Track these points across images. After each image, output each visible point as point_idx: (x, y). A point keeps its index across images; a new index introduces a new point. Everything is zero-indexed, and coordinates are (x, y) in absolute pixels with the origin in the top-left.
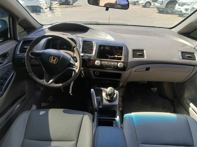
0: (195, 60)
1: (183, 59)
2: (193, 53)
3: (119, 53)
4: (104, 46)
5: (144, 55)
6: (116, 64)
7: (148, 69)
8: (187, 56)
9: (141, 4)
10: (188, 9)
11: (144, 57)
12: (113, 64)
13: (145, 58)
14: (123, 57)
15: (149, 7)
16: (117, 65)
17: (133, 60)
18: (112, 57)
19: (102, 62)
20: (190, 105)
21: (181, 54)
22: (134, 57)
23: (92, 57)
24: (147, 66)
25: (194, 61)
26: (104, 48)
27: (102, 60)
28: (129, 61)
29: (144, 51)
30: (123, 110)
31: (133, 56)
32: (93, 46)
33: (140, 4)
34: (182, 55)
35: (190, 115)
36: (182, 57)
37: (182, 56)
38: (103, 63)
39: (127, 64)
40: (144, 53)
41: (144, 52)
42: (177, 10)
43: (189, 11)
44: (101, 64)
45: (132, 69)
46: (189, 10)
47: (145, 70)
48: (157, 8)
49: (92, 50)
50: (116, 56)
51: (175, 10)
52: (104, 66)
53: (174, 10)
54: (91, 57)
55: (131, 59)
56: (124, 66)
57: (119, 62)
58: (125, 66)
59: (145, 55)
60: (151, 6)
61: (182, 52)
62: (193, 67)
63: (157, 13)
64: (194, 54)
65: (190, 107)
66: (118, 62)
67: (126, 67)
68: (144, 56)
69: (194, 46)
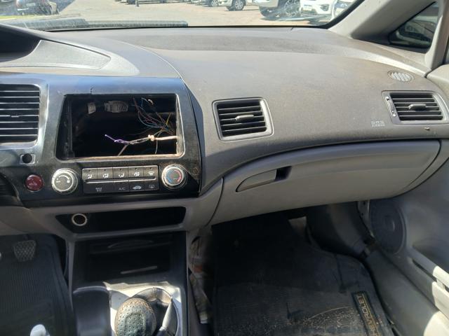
0: (441, 118)
1: (402, 119)
2: (427, 96)
3: (162, 125)
4: (101, 100)
5: (263, 119)
6: (151, 173)
7: (282, 173)
8: (414, 108)
9: (223, 3)
10: (328, 5)
11: (264, 130)
12: (137, 174)
13: (269, 130)
14: (180, 138)
15: (241, 10)
16: (160, 179)
17: (225, 148)
18: (132, 142)
19: (84, 175)
20: (434, 275)
21: (391, 101)
22: (225, 134)
23: (34, 157)
24: (280, 162)
25: (439, 121)
26: (100, 109)
27: (81, 166)
28: (208, 151)
29: (262, 103)
30: (211, 319)
31: (223, 128)
32: (37, 106)
33: (221, 3)
34: (396, 105)
35: (437, 305)
36: (399, 114)
37: (397, 110)
38: (90, 177)
39: (202, 167)
40: (261, 114)
41: (259, 109)
42: (304, 9)
43: (329, 9)
44: (81, 183)
45: (227, 184)
46: (330, 7)
47: (274, 178)
48: (261, 8)
49: (34, 122)
50: (152, 137)
51: (300, 9)
52: (99, 190)
53: (298, 9)
54: (27, 158)
55: (215, 142)
56: (189, 178)
57: (167, 162)
58: (194, 175)
59: (267, 120)
60: (245, 8)
61: (393, 96)
62: (437, 144)
63: (263, 19)
64: (430, 96)
65: (435, 279)
66: (161, 164)
67: (196, 179)
68: (264, 124)
69: (424, 71)
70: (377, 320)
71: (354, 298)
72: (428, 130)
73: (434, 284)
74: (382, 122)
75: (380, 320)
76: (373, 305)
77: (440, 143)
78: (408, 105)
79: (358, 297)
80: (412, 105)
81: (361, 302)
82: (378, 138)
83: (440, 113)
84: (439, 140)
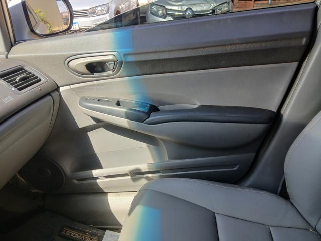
0: (40, 80)
1: (20, 90)
8: (20, 80)
21: (2, 80)
34: (8, 82)
36: (15, 87)
37: (12, 85)
69: (3, 55)
70: (85, 233)
71: (61, 237)
72: (40, 90)
73: (98, 181)
74: (10, 97)
75: (86, 231)
76: (76, 228)
77: (51, 96)
78: (15, 79)
79: (64, 233)
80: (18, 78)
81: (68, 234)
82: (15, 110)
83: (37, 77)
84: (49, 94)
